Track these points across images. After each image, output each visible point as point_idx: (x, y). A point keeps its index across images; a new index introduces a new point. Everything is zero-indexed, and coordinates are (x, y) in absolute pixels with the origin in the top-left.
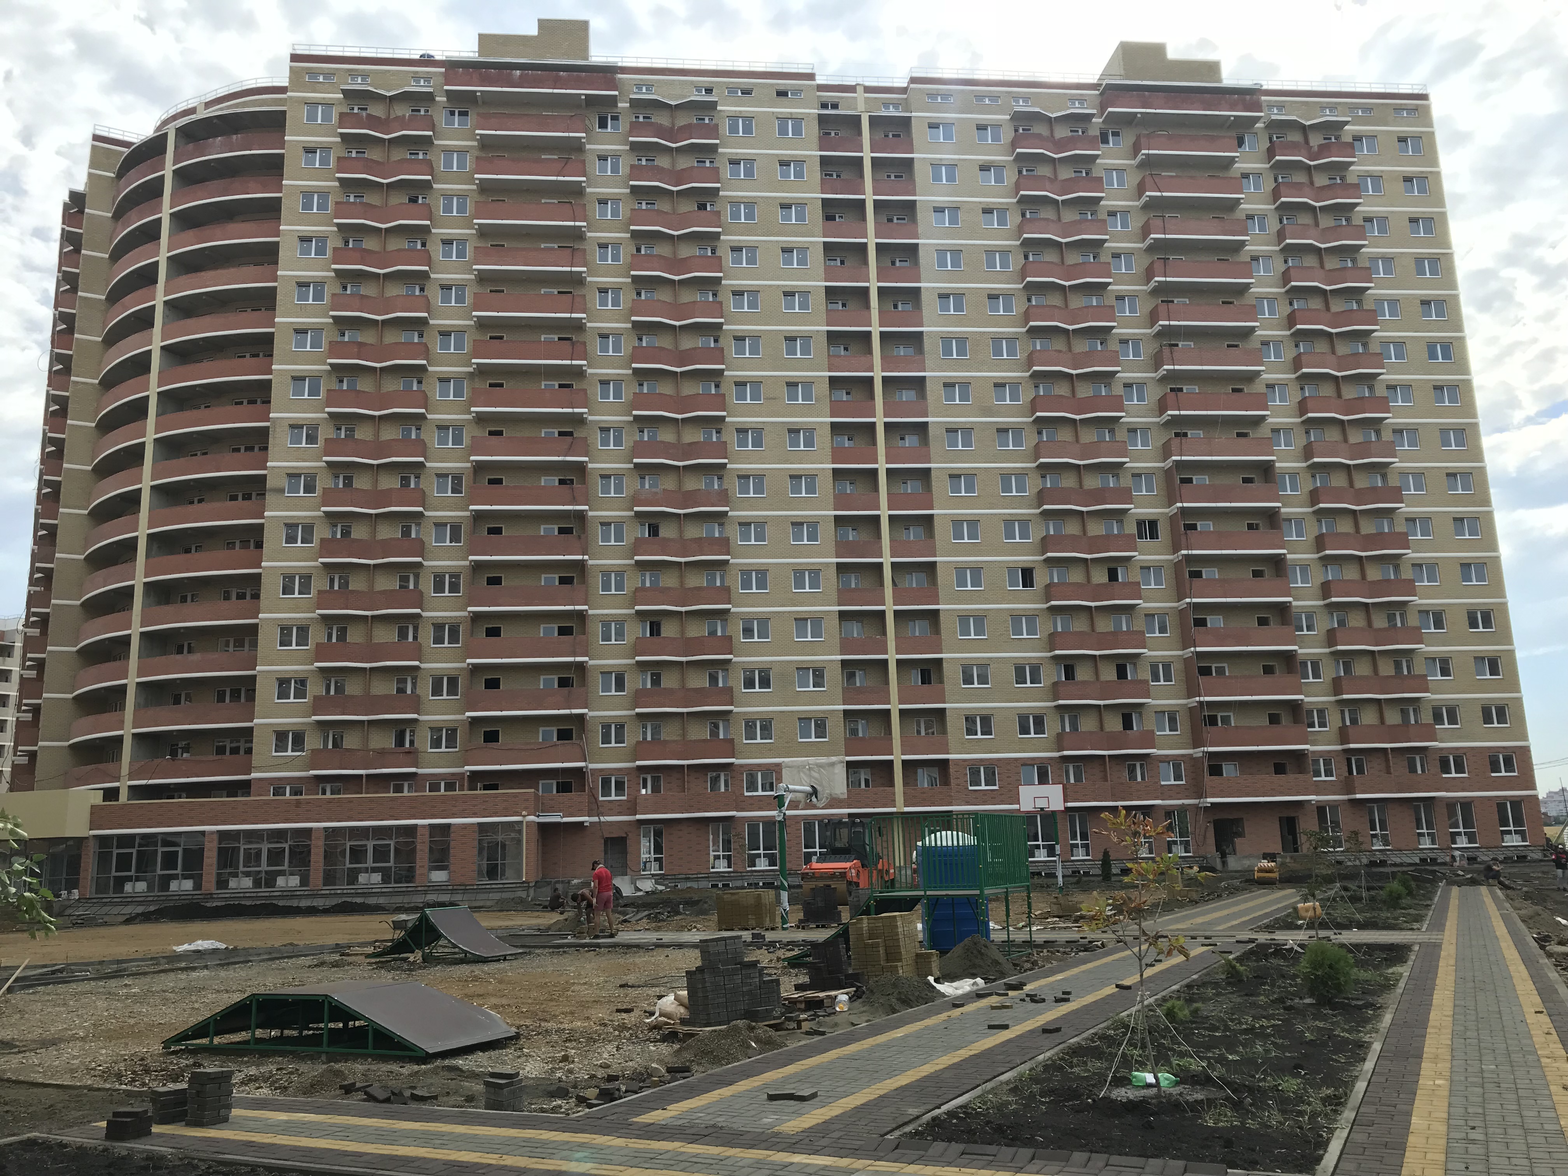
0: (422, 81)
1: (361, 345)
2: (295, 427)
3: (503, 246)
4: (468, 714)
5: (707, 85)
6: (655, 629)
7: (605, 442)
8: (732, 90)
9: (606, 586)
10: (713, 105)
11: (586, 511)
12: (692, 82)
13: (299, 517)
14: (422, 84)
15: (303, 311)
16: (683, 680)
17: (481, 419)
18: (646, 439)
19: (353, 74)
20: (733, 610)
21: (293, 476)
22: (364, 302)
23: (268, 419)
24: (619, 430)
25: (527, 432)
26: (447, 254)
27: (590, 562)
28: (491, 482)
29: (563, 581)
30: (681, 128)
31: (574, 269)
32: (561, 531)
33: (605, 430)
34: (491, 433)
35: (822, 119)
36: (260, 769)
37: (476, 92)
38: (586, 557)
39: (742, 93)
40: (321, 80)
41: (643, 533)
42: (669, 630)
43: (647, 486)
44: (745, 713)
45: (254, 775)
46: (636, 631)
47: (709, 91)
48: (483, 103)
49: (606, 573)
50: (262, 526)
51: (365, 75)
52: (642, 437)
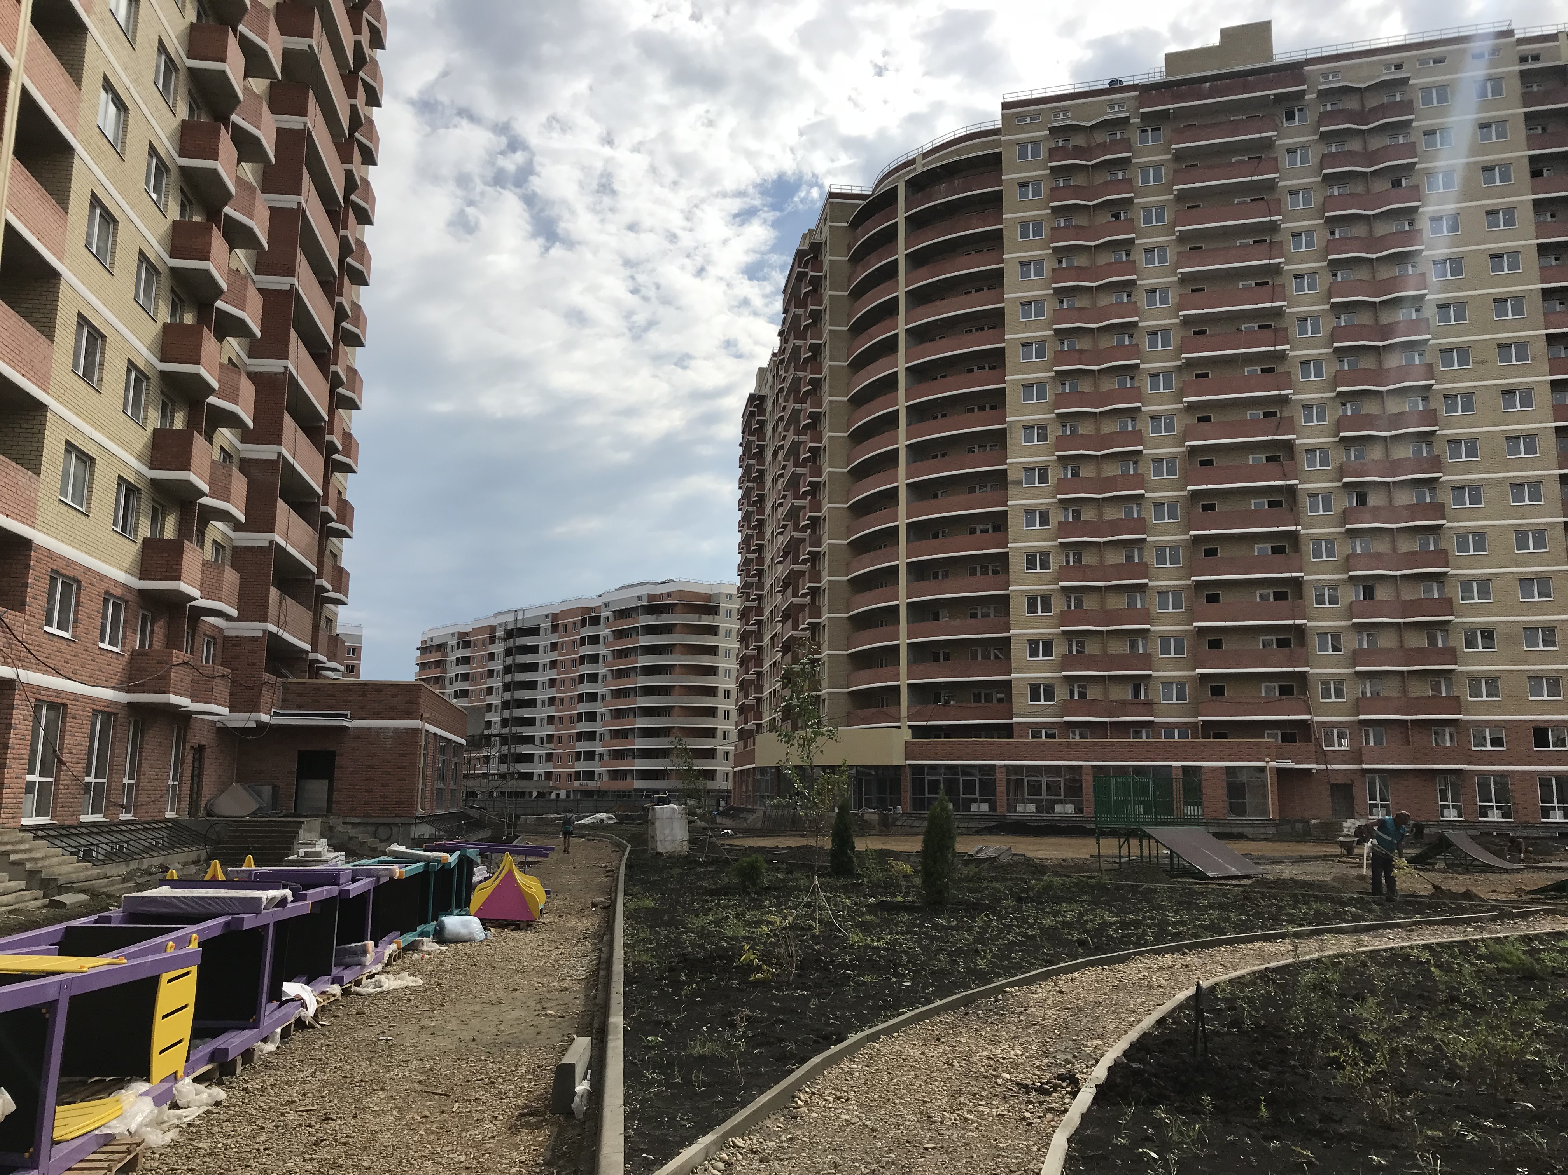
0: (1116, 107)
1: (1081, 351)
2: (1028, 427)
3: (1201, 248)
4: (1198, 671)
5: (1396, 62)
6: (1369, 593)
7: (1309, 419)
8: (1423, 61)
9: (1318, 554)
10: (1405, 81)
11: (1297, 485)
12: (1381, 61)
13: (1037, 504)
14: (1117, 109)
15: (1027, 326)
16: (1401, 640)
17: (1191, 407)
18: (1349, 413)
19: (1055, 111)
20: (1452, 572)
21: (1029, 469)
22: (1081, 313)
23: (1005, 423)
24: (1321, 406)
25: (1232, 416)
26: (1150, 261)
27: (1302, 532)
28: (1202, 463)
29: (1276, 550)
30: (1371, 110)
31: (1272, 261)
32: (1271, 504)
33: (1308, 407)
34: (1200, 420)
35: (1523, 74)
36: (1019, 715)
37: (1169, 109)
38: (1299, 528)
39: (1435, 63)
40: (1029, 121)
41: (1351, 502)
42: (1382, 593)
43: (1353, 458)
44: (1468, 672)
45: (1014, 720)
46: (1351, 595)
47: (1398, 67)
48: (1174, 117)
49: (1316, 541)
50: (1006, 513)
51: (1066, 110)
52: (1345, 411)
